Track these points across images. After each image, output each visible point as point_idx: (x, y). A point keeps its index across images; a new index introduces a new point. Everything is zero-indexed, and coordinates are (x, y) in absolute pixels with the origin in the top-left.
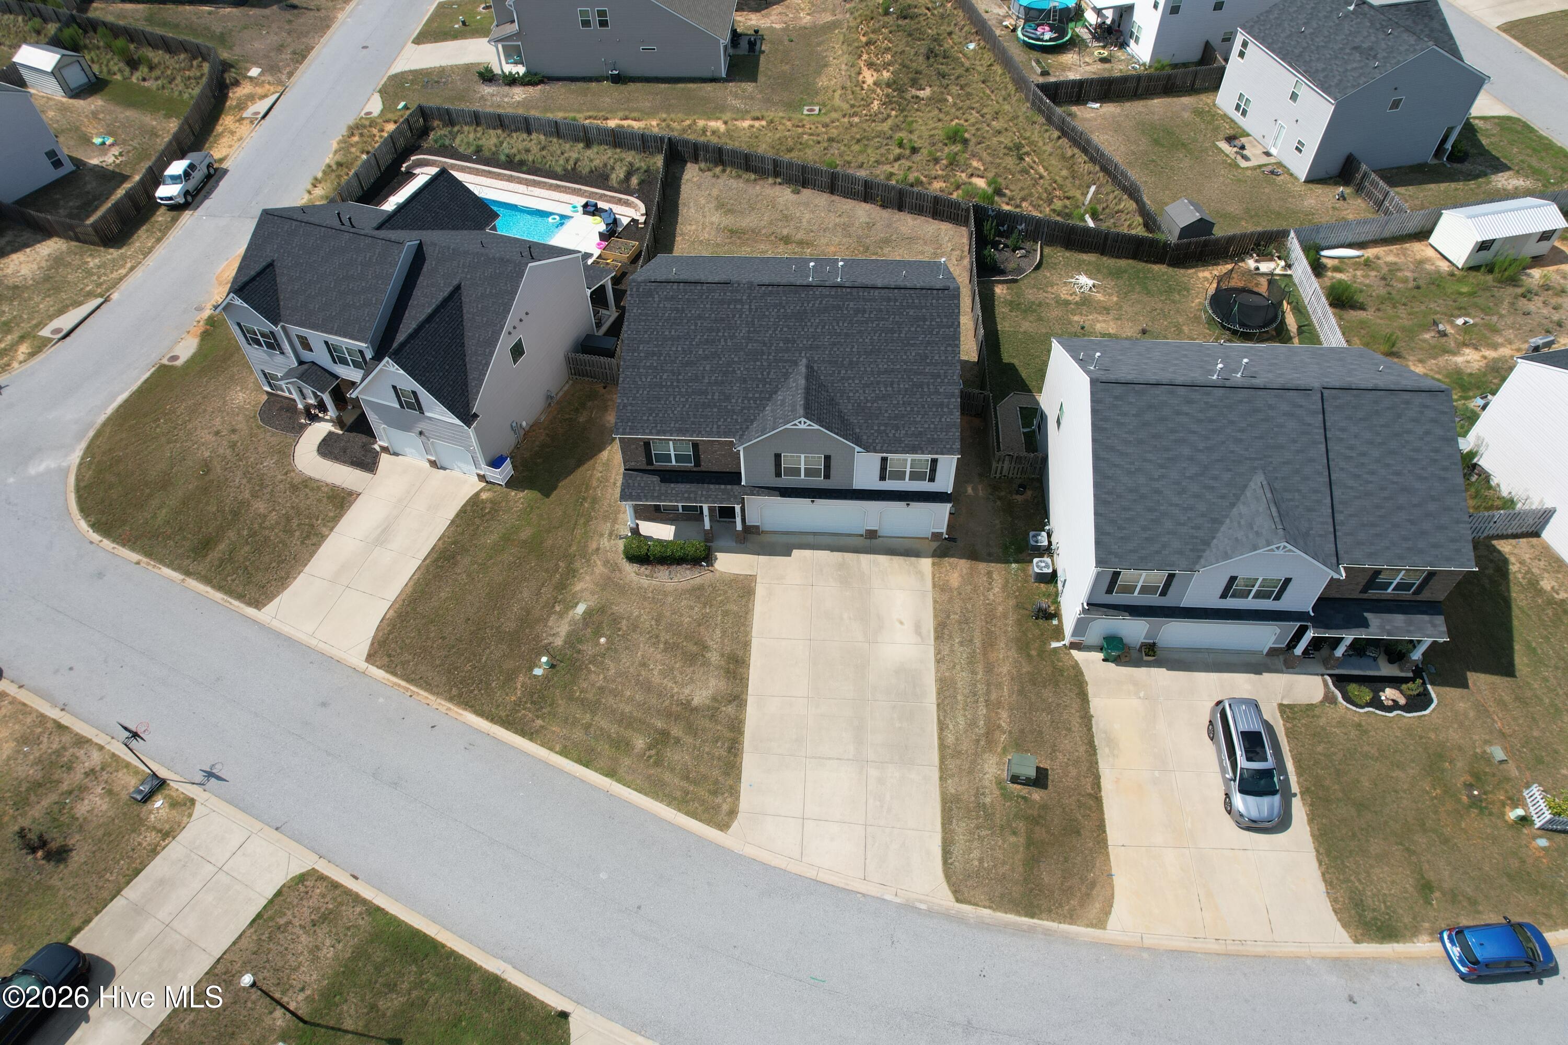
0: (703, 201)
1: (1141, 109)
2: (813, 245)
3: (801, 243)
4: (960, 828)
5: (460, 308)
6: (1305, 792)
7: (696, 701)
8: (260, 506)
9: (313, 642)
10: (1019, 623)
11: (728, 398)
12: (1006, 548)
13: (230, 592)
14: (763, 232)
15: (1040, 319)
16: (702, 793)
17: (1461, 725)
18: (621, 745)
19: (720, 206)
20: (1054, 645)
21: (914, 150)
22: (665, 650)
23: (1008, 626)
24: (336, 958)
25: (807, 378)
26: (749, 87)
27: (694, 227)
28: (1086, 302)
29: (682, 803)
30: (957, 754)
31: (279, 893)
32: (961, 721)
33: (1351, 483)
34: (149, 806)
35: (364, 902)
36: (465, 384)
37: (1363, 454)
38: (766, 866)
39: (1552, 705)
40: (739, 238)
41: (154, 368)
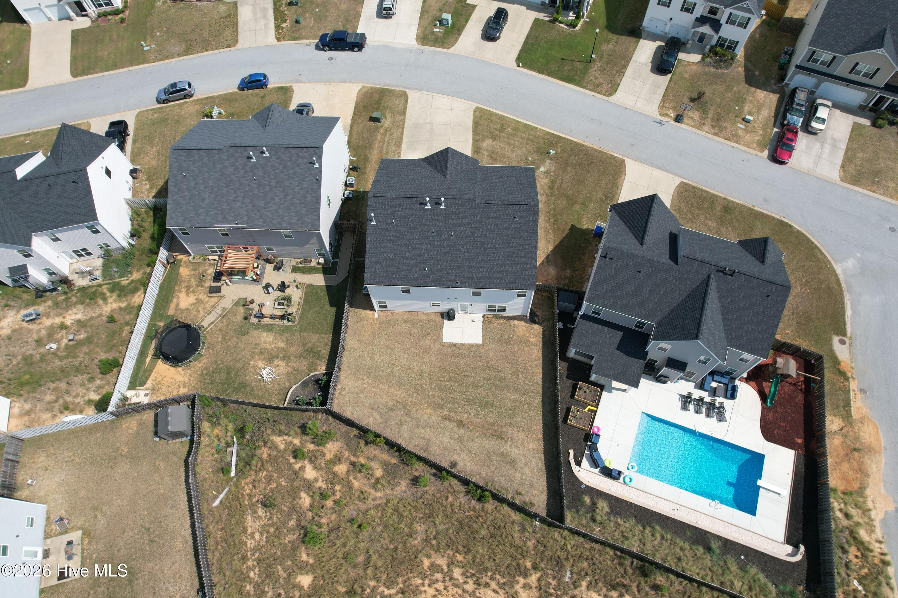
0: (526, 469)
2: (442, 417)
3: (451, 420)
4: (401, 108)
13: (702, 190)
14: (478, 434)
16: (486, 117)
18: (516, 130)
19: (512, 462)
25: (446, 168)
27: (531, 446)
29: (491, 114)
30: (398, 127)
31: (616, 91)
34: (676, 114)
35: (587, 90)
40: (496, 431)
41: (849, 334)
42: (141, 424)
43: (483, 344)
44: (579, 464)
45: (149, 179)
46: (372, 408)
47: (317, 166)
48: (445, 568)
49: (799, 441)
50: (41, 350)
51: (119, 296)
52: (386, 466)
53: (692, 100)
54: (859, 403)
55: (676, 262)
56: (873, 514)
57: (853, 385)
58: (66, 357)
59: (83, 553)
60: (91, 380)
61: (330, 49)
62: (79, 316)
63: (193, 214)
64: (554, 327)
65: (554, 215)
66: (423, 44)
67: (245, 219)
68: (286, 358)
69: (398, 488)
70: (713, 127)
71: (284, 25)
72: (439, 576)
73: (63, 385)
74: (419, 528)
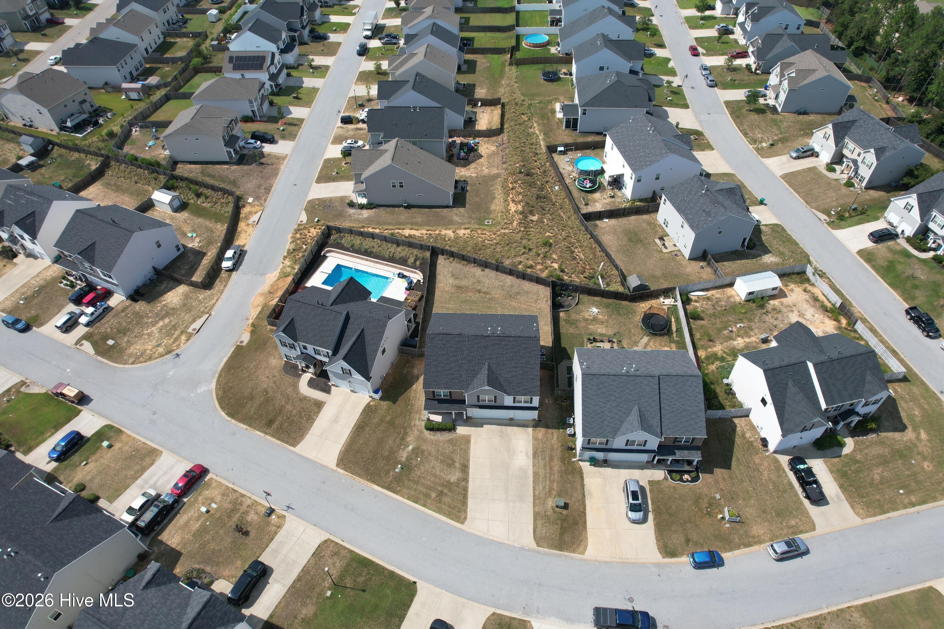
0: (446, 273)
1: (626, 222)
2: (489, 293)
3: (485, 293)
4: (539, 523)
5: (364, 338)
6: (654, 510)
7: (452, 481)
8: (289, 407)
9: (316, 460)
10: (562, 452)
11: (461, 376)
12: (559, 423)
13: (282, 441)
14: (470, 287)
15: (577, 327)
16: (455, 512)
17: (708, 487)
18: (427, 496)
19: (453, 275)
20: (573, 460)
21: (530, 250)
22: (441, 463)
23: (558, 453)
24: (341, 566)
25: (488, 370)
26: (462, 210)
27: (442, 285)
28: (595, 319)
29: (449, 515)
30: (539, 498)
31: (319, 546)
32: (541, 487)
33: (667, 408)
34: (270, 518)
35: (347, 549)
36: (367, 366)
37: (672, 398)
38: (476, 536)
39: (741, 479)
40: (461, 290)
41: (235, 346)
44: (419, 281)
46: (528, 293)
49: (300, 290)
51: (716, 355)
54: (253, 314)
57: (251, 321)
59: (658, 246)
65: (407, 411)
68: (586, 319)
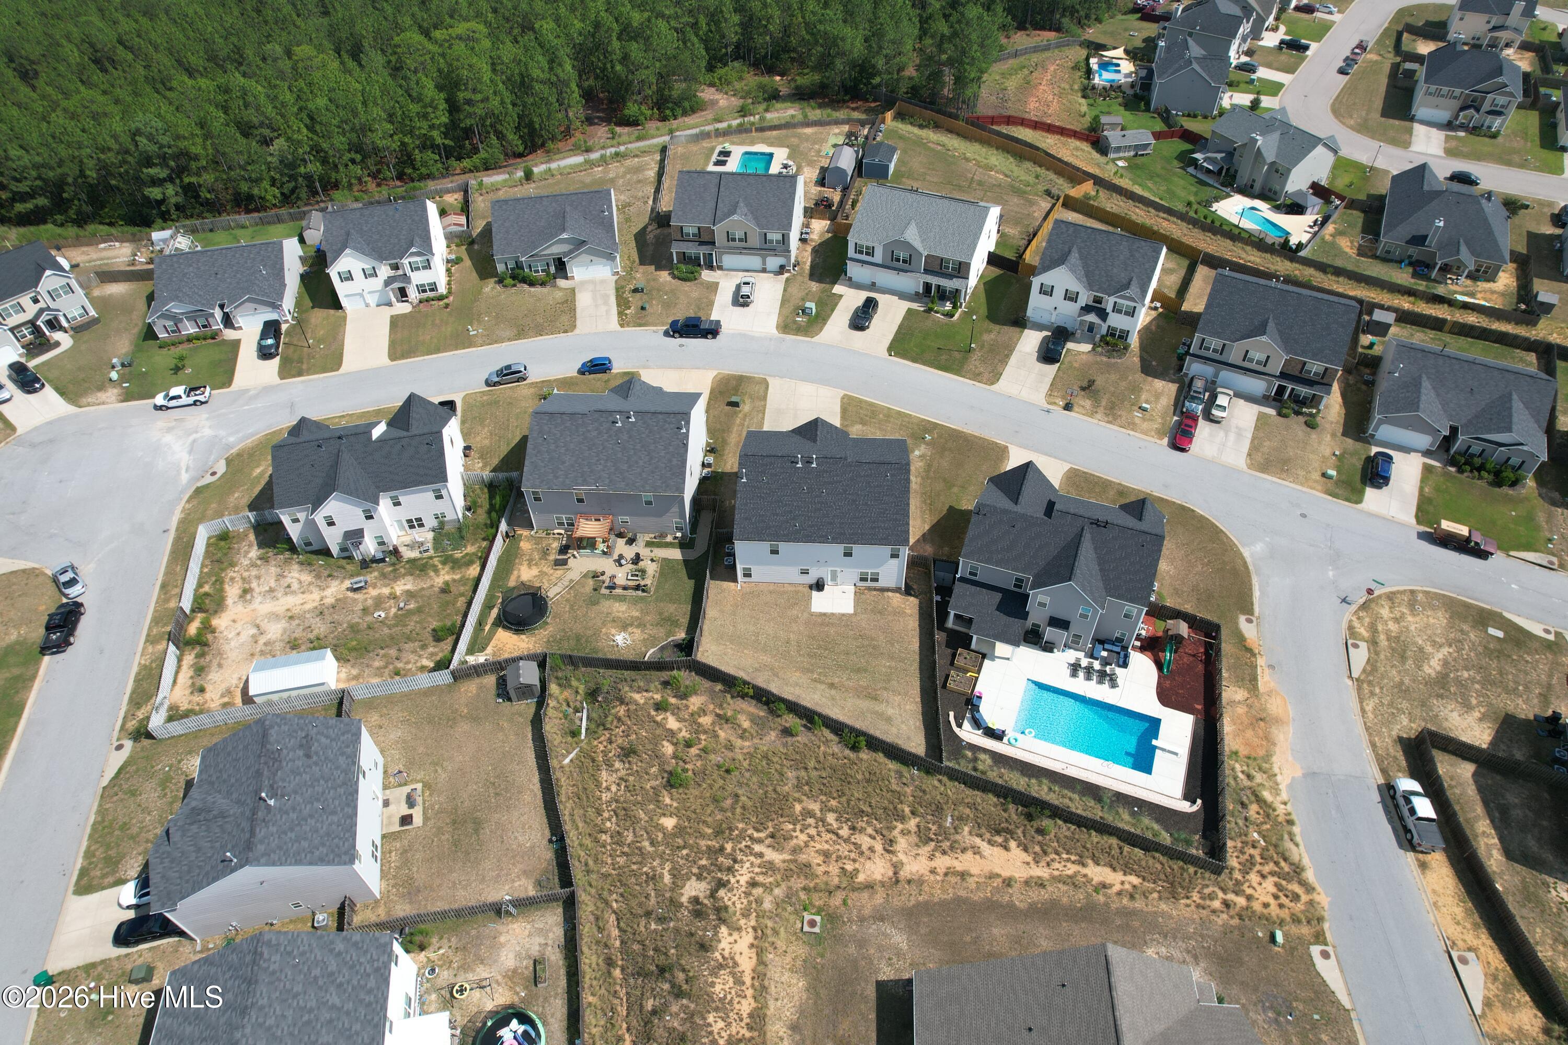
2: (812, 680)
3: (821, 682)
4: (761, 394)
7: (860, 425)
13: (1094, 476)
14: (851, 695)
15: (660, 614)
16: (855, 403)
18: (888, 416)
19: (888, 719)
20: (711, 441)
23: (729, 448)
27: (908, 707)
28: (624, 627)
29: (861, 401)
30: (758, 411)
32: (755, 420)
34: (1065, 402)
35: (966, 379)
40: (870, 694)
41: (1256, 614)
42: (480, 688)
43: (855, 614)
44: (960, 726)
45: (482, 457)
47: (684, 431)
48: (818, 814)
49: (1199, 707)
50: (369, 619)
51: (452, 568)
52: (753, 720)
53: (1083, 389)
54: (1267, 678)
55: (1050, 517)
56: (1279, 778)
57: (1261, 662)
58: (396, 625)
59: (424, 803)
60: (424, 647)
61: (681, 336)
62: (409, 587)
63: (551, 477)
64: (931, 600)
65: (930, 497)
66: (784, 332)
67: (607, 481)
68: (642, 625)
69: (767, 738)
70: (1107, 415)
71: (628, 312)
72: (811, 821)
73: (393, 652)
74: (791, 774)
